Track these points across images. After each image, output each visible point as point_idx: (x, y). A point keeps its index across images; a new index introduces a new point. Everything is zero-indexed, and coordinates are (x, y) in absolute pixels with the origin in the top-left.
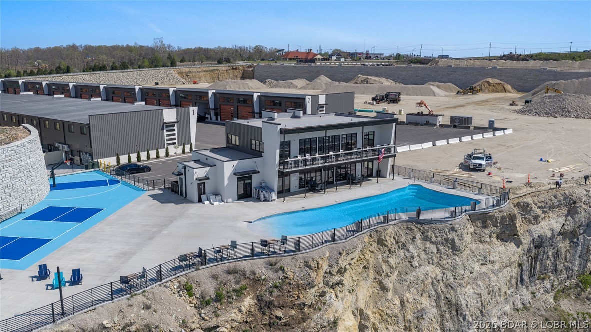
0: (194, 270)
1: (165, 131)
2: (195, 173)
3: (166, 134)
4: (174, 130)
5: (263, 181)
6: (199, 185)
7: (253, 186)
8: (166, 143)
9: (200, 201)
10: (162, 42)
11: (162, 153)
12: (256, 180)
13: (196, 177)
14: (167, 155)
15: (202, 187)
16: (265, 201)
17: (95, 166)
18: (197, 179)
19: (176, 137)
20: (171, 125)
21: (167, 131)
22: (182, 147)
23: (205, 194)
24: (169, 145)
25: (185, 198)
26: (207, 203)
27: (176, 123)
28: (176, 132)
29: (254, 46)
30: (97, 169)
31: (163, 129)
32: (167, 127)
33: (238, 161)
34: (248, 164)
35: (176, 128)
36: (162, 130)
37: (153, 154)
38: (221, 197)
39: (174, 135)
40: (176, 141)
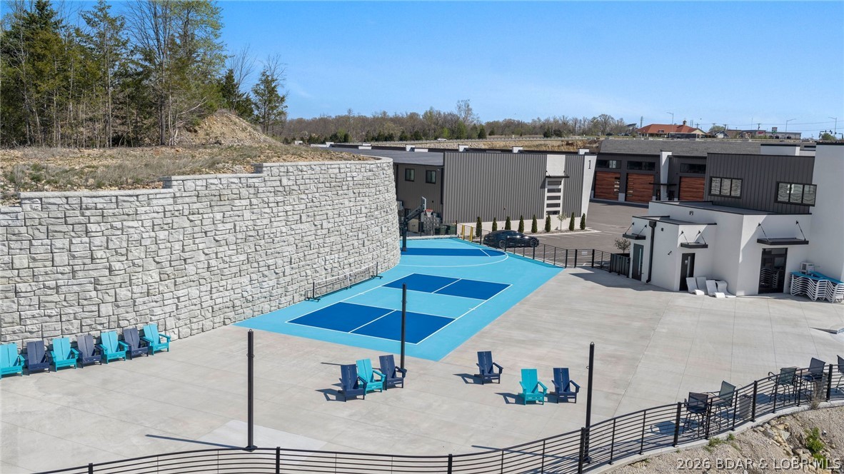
0: (806, 407)
1: (546, 189)
2: (680, 232)
3: (547, 194)
4: (559, 191)
5: (807, 262)
6: (685, 256)
7: (788, 270)
8: (546, 209)
9: (684, 287)
10: (468, 106)
11: (541, 224)
12: (794, 259)
13: (681, 240)
14: (548, 228)
15: (688, 262)
16: (819, 300)
17: (449, 230)
18: (682, 245)
19: (561, 201)
20: (555, 180)
21: (549, 191)
22: (569, 220)
23: (691, 275)
24: (549, 213)
25: (647, 281)
26: (700, 293)
27: (562, 177)
28: (561, 194)
29: (590, 118)
30: (454, 236)
31: (543, 187)
32: (550, 183)
33: (765, 216)
34: (782, 224)
35: (561, 187)
36: (541, 188)
37: (528, 225)
38: (726, 285)
39: (558, 198)
40: (560, 209)
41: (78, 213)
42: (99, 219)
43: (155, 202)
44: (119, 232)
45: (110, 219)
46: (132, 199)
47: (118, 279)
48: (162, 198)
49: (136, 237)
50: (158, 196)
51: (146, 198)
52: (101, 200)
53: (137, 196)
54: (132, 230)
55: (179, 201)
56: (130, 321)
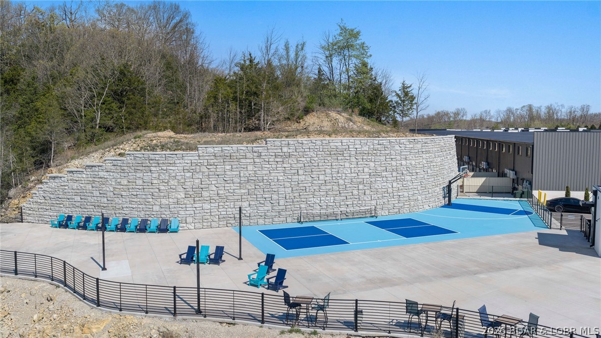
17: (525, 195)
41: (147, 162)
42: (156, 165)
43: (186, 158)
44: (165, 172)
45: (161, 165)
46: (173, 156)
47: (162, 194)
48: (191, 156)
49: (173, 174)
50: (188, 155)
51: (181, 156)
52: (158, 156)
53: (176, 155)
54: (171, 171)
55: (201, 158)
56: (166, 215)
